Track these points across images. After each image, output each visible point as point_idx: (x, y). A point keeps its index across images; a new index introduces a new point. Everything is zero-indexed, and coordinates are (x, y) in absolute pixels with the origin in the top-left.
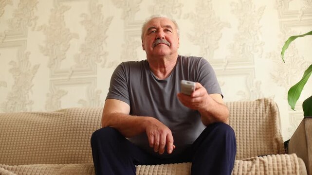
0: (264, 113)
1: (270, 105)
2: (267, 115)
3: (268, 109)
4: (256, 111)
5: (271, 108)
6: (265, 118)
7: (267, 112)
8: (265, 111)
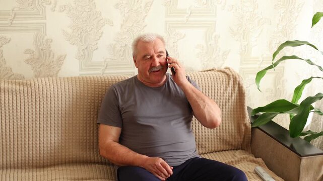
0: (233, 92)
1: (239, 84)
2: (236, 95)
3: (236, 89)
4: (226, 90)
5: (239, 87)
6: (233, 98)
7: (236, 91)
8: (234, 90)
